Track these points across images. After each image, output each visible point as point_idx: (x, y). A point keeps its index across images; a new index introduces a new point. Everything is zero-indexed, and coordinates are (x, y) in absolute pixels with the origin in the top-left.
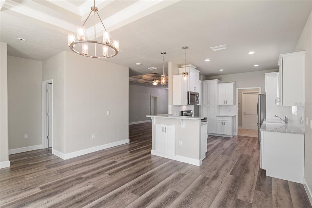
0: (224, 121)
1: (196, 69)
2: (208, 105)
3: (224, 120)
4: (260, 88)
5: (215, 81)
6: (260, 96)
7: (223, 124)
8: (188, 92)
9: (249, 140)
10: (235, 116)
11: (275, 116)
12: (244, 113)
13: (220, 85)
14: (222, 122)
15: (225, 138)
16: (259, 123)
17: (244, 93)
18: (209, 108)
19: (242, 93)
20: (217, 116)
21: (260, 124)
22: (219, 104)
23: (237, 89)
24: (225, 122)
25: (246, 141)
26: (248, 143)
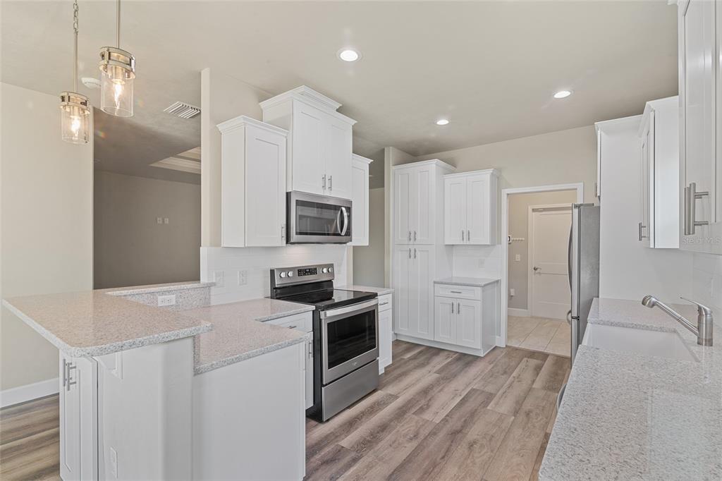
0: (459, 301)
1: (337, 110)
2: (410, 247)
3: (456, 295)
4: (580, 186)
5: (431, 167)
6: (576, 211)
7: (455, 309)
8: (288, 195)
9: (538, 369)
10: (497, 281)
11: (644, 303)
12: (535, 269)
13: (450, 180)
14: (450, 301)
15: (463, 356)
16: (575, 315)
17: (534, 210)
18: (412, 254)
19: (530, 210)
20: (435, 282)
21: (578, 318)
22: (446, 243)
23: (505, 192)
24: (462, 302)
25: (528, 376)
26: (530, 390)
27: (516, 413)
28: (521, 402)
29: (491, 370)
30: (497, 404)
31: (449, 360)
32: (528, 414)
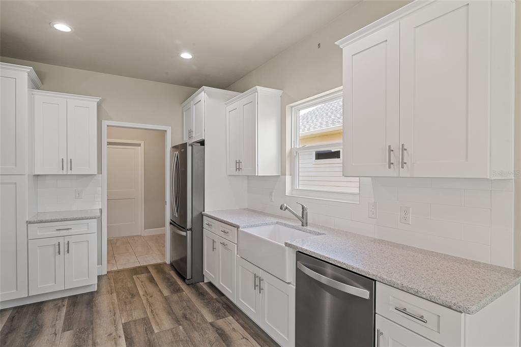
3: (63, 233)
5: (21, 75)
7: (62, 249)
11: (281, 209)
13: (41, 96)
21: (191, 229)
22: (36, 174)
23: (105, 123)
24: (72, 240)
25: (151, 289)
26: (166, 299)
27: (178, 321)
28: (171, 311)
29: (119, 299)
30: (157, 324)
31: (64, 310)
32: (185, 317)
